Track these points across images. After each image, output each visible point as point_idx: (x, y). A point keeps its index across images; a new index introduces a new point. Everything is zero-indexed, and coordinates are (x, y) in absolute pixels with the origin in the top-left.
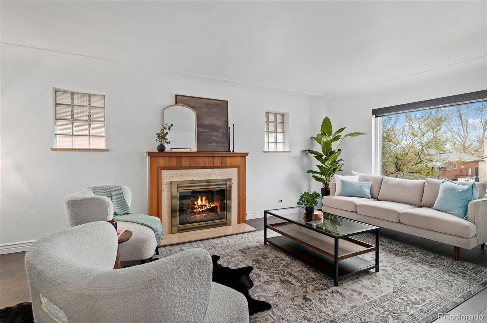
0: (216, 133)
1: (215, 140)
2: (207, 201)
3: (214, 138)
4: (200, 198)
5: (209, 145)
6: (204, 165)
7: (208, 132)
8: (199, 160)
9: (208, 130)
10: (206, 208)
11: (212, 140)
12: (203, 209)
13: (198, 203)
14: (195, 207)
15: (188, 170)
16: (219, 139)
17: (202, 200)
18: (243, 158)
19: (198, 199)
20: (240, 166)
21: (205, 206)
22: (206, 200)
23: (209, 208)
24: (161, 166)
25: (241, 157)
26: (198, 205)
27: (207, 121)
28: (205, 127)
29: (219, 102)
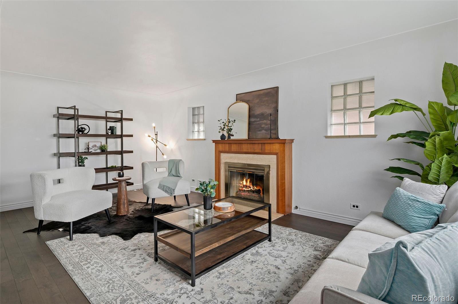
0: (265, 121)
1: (264, 127)
2: (251, 184)
3: (263, 126)
4: (245, 180)
5: (259, 132)
6: (247, 151)
7: (259, 121)
8: (243, 146)
9: (259, 119)
10: (250, 189)
11: (262, 127)
12: (248, 189)
13: (243, 183)
14: (241, 186)
15: (236, 154)
16: (267, 126)
17: (247, 182)
18: (282, 145)
19: (244, 180)
20: (278, 153)
21: (251, 188)
22: (250, 182)
23: (252, 189)
24: (221, 150)
25: (281, 144)
26: (243, 185)
27: (258, 111)
28: (256, 116)
29: (269, 90)
